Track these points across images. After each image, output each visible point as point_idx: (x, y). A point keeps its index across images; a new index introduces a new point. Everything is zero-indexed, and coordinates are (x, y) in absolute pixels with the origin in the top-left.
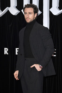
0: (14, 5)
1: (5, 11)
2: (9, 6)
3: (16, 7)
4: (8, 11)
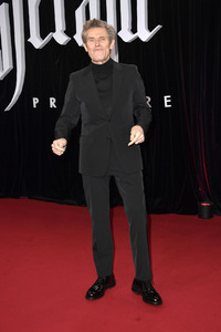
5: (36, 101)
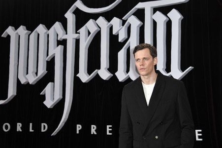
2: (99, 68)
5: (79, 127)
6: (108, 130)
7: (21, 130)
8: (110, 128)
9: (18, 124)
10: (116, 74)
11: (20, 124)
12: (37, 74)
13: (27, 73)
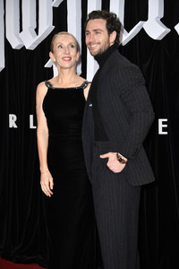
0: (157, 15)
1: (135, 30)
2: (145, 19)
3: (161, 20)
4: (143, 30)
6: (161, 126)
7: (15, 126)
8: (164, 123)
9: (11, 116)
10: (176, 28)
11: (15, 117)
12: (37, 30)
13: (21, 30)
